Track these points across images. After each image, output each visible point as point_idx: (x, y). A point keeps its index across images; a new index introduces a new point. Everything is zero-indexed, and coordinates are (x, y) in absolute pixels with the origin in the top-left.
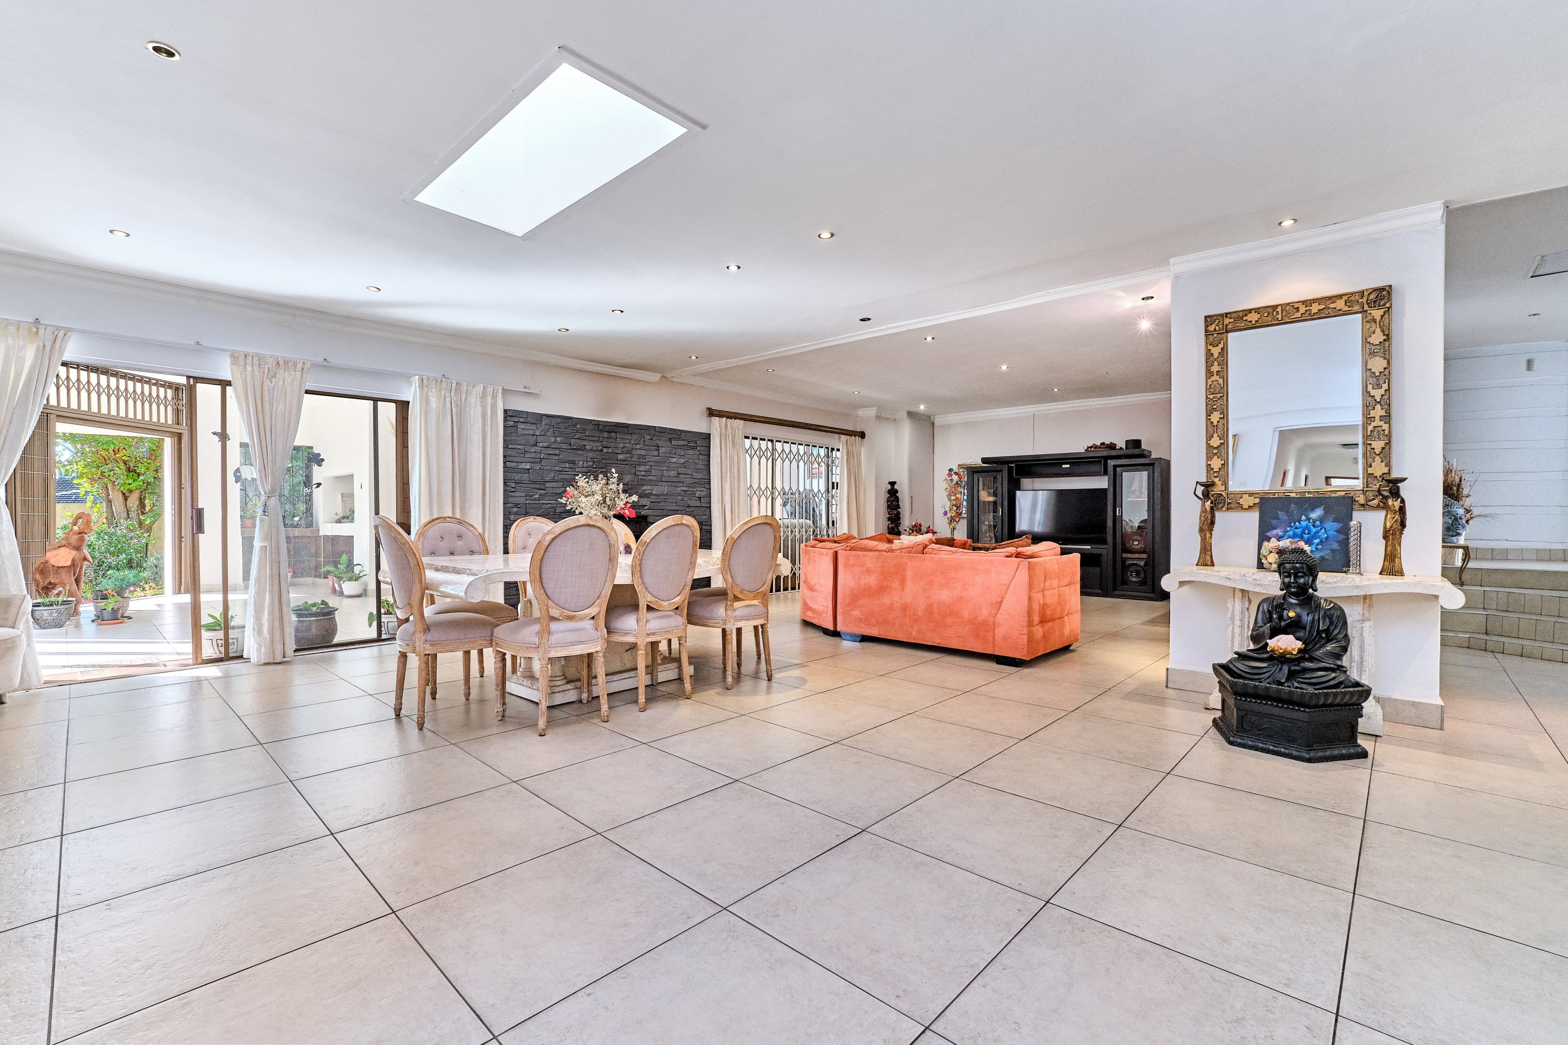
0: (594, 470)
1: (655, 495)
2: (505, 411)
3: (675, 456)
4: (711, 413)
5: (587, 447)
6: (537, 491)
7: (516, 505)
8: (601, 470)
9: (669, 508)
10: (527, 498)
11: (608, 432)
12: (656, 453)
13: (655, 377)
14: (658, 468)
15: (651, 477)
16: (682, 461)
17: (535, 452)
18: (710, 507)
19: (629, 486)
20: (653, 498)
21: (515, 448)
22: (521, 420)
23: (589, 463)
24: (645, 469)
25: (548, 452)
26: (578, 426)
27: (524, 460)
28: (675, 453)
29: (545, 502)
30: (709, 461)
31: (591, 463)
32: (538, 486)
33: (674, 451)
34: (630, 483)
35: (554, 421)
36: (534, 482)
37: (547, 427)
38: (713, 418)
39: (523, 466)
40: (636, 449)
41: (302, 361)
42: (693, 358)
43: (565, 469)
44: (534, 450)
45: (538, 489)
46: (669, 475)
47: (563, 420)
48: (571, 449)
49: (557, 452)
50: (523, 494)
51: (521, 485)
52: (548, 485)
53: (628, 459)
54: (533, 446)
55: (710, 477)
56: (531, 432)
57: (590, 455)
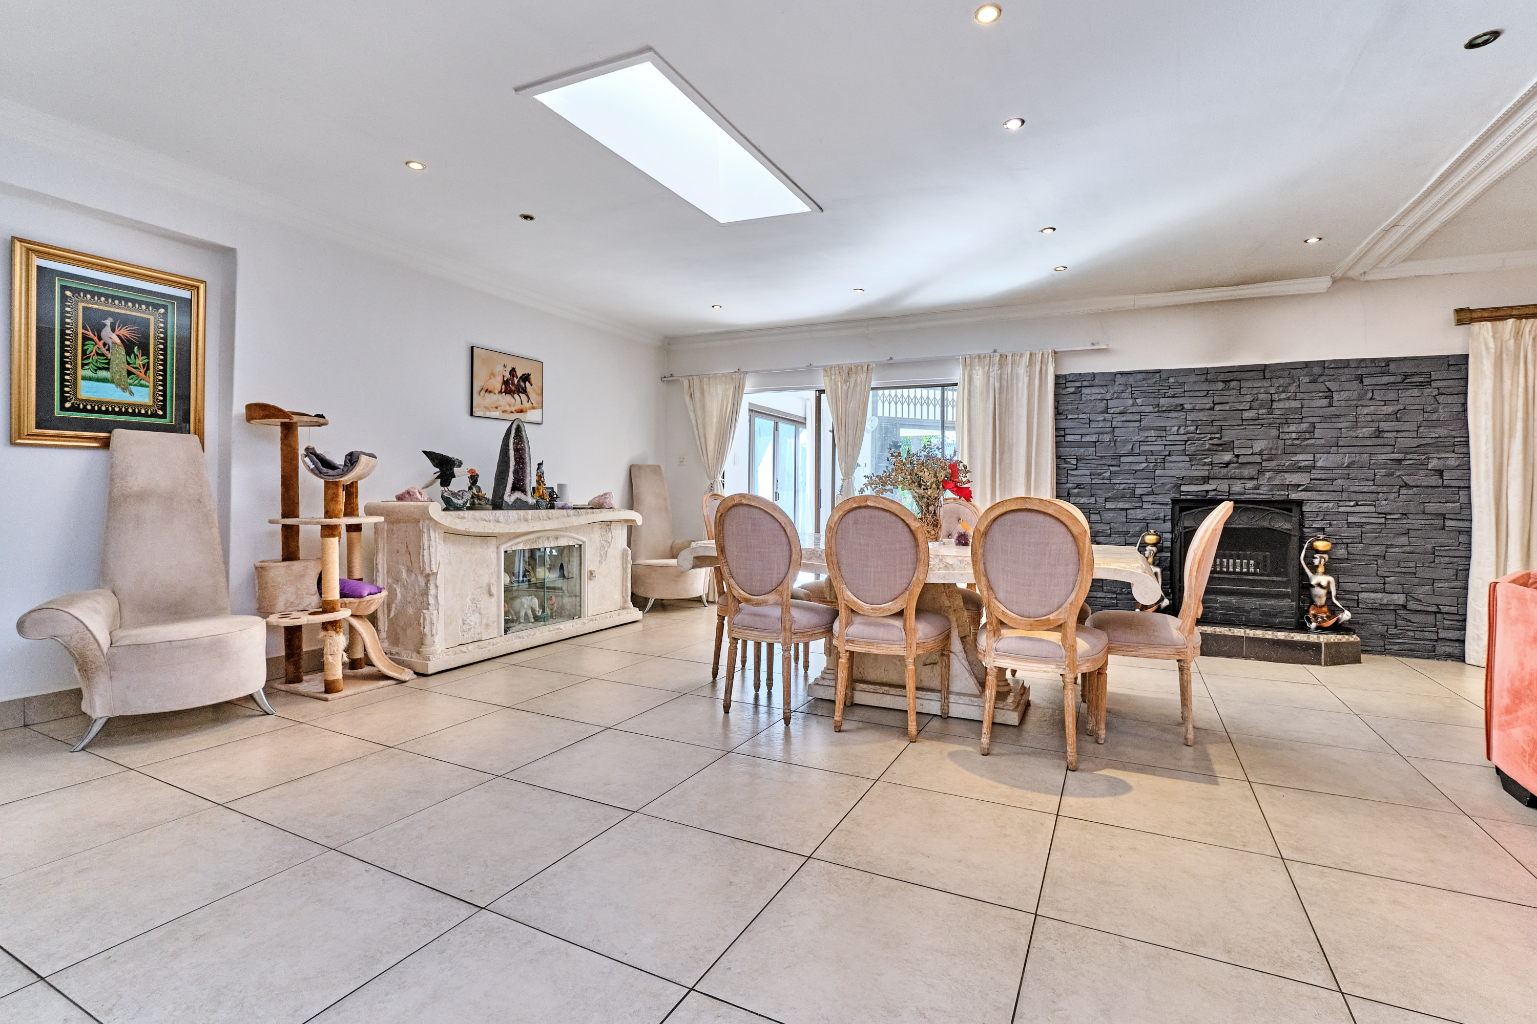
0: (1197, 436)
1: (1322, 468)
2: (1057, 377)
3: (1370, 403)
4: (1465, 317)
5: (1185, 406)
6: (1107, 467)
7: (1078, 486)
8: (1209, 436)
9: (1352, 489)
10: (1093, 477)
11: (1223, 382)
12: (1325, 402)
13: (1323, 283)
14: (1326, 425)
15: (1313, 441)
16: (1390, 409)
17: (1103, 421)
18: (1469, 487)
19: (1265, 457)
20: (1316, 474)
21: (1077, 419)
22: (1085, 383)
23: (1189, 428)
24: (1299, 429)
25: (1124, 419)
26: (1171, 380)
27: (1090, 431)
28: (1371, 399)
29: (1118, 481)
30: (1465, 405)
31: (1192, 428)
32: (1108, 462)
33: (1370, 395)
34: (1265, 452)
35: (1131, 379)
36: (1102, 458)
37: (1121, 388)
38: (1476, 326)
39: (1087, 439)
40: (1280, 400)
41: (866, 364)
42: (1313, 240)
43: (1149, 439)
44: (1103, 419)
45: (1109, 466)
46: (1355, 434)
47: (1144, 375)
48: (1159, 411)
49: (1137, 417)
50: (1088, 473)
51: (1083, 461)
52: (1123, 459)
53: (1261, 417)
54: (1102, 413)
55: (1468, 432)
56: (1099, 397)
57: (1192, 416)
